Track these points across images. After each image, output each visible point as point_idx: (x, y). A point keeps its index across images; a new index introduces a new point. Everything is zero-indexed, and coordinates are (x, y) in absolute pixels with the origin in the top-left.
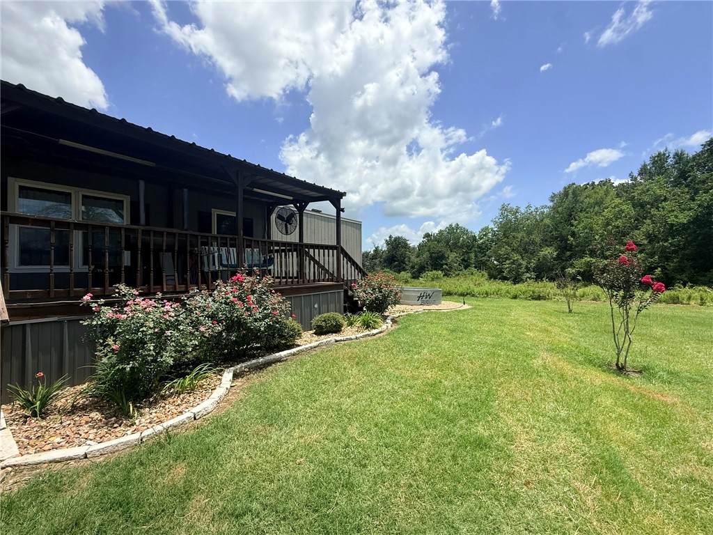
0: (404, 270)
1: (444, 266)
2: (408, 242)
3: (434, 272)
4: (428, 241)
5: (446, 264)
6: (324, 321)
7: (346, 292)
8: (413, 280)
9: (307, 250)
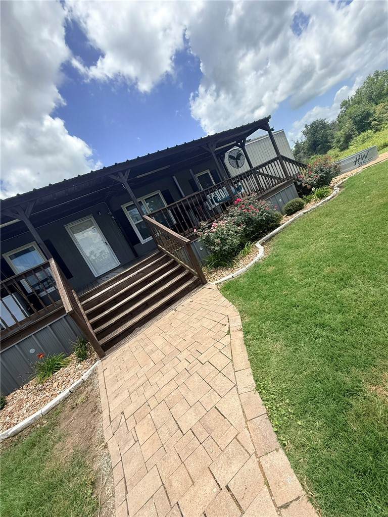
0: (330, 148)
1: (372, 124)
2: (326, 121)
3: (363, 134)
4: (347, 108)
5: (375, 120)
6: (291, 205)
7: (295, 184)
8: (342, 152)
9: (258, 170)
